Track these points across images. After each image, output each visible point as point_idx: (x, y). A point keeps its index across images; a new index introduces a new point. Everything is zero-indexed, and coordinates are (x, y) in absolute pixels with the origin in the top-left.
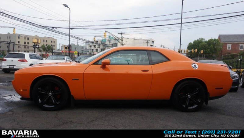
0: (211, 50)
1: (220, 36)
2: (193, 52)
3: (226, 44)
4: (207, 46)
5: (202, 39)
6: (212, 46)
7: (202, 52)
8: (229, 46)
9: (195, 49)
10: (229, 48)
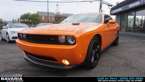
0: (35, 20)
1: (38, 12)
2: (26, 21)
3: (42, 17)
4: (33, 17)
5: (29, 13)
6: (35, 18)
7: (31, 21)
8: (43, 17)
9: (27, 19)
10: (43, 19)
